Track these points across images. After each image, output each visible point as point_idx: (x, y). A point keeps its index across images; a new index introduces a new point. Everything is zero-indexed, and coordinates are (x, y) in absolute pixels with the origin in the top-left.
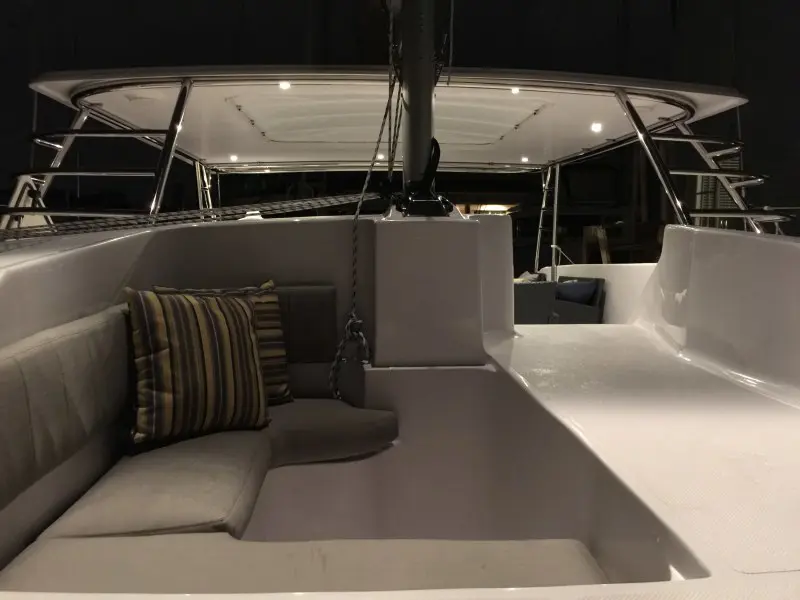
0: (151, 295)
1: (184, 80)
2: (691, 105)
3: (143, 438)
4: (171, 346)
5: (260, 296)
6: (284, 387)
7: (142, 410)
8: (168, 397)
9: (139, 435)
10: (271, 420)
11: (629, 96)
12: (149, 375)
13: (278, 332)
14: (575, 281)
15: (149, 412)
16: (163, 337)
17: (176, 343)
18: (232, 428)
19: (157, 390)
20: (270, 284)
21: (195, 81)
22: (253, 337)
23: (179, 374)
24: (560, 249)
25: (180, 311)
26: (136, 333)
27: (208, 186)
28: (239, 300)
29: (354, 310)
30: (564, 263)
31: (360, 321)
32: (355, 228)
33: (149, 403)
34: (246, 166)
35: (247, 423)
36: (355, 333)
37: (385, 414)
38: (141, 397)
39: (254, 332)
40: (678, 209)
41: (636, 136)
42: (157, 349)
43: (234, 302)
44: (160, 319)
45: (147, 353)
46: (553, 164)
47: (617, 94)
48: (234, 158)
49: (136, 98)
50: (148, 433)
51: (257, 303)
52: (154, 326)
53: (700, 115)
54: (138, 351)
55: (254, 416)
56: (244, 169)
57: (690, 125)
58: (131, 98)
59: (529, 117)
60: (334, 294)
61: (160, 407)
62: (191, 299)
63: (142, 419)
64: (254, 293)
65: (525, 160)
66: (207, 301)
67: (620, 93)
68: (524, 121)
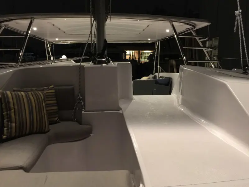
0: (8, 92)
1: (31, 18)
2: (194, 25)
3: (6, 137)
4: (14, 109)
5: (48, 90)
6: (56, 119)
7: (5, 129)
8: (14, 125)
9: (4, 137)
10: (50, 130)
11: (173, 22)
12: (7, 118)
13: (55, 102)
14: (163, 78)
15: (8, 130)
16: (12, 106)
17: (16, 107)
18: (36, 133)
19: (10, 122)
20: (52, 86)
21: (35, 18)
22: (44, 104)
23: (17, 117)
24: (160, 67)
25: (18, 97)
26: (3, 105)
27: (49, 48)
28: (40, 92)
29: (80, 93)
30: (162, 72)
31: (82, 97)
32: (80, 68)
33: (7, 127)
34: (62, 42)
35: (41, 131)
36: (80, 101)
37: (88, 126)
38: (5, 125)
39: (45, 102)
40: (185, 60)
41: (174, 36)
42: (10, 110)
43: (37, 93)
44: (11, 100)
45: (7, 111)
46: (158, 41)
47: (170, 22)
48: (57, 39)
49: (19, 23)
50: (7, 136)
51: (46, 93)
52: (9, 102)
53: (197, 28)
54: (4, 110)
55: (44, 129)
56: (61, 42)
57: (195, 30)
58: (17, 23)
59: (147, 27)
60: (73, 89)
61: (11, 128)
62: (22, 93)
63: (5, 132)
64: (47, 90)
65: (149, 39)
66: (28, 93)
67: (171, 21)
68: (145, 28)
